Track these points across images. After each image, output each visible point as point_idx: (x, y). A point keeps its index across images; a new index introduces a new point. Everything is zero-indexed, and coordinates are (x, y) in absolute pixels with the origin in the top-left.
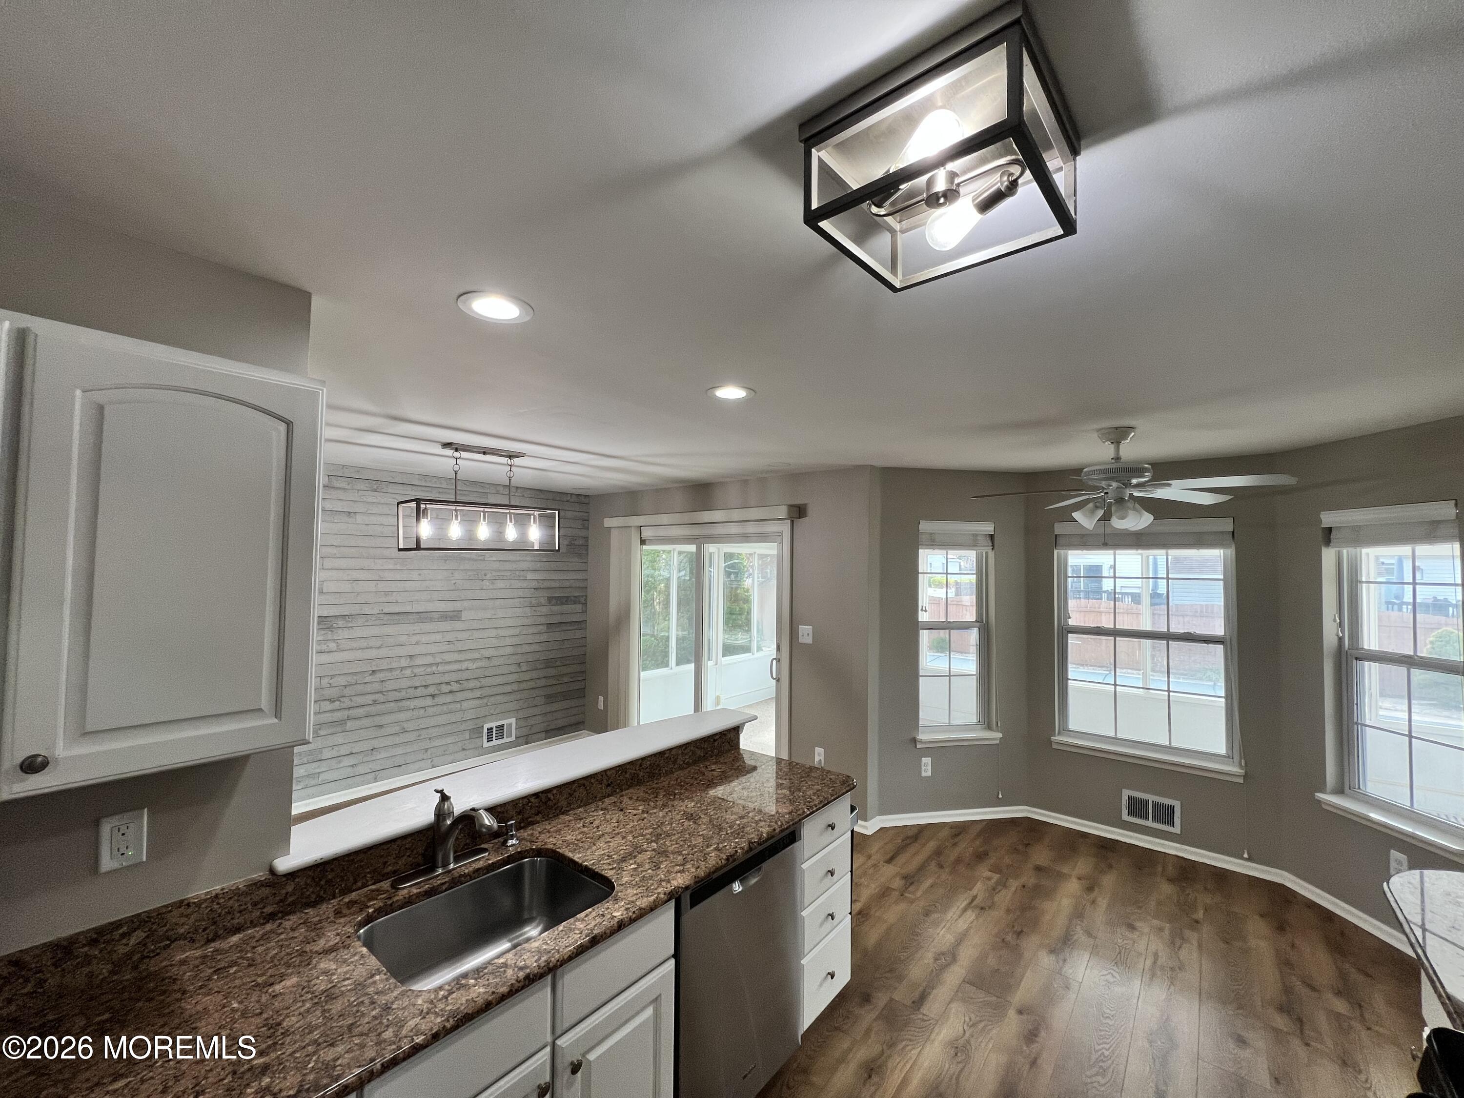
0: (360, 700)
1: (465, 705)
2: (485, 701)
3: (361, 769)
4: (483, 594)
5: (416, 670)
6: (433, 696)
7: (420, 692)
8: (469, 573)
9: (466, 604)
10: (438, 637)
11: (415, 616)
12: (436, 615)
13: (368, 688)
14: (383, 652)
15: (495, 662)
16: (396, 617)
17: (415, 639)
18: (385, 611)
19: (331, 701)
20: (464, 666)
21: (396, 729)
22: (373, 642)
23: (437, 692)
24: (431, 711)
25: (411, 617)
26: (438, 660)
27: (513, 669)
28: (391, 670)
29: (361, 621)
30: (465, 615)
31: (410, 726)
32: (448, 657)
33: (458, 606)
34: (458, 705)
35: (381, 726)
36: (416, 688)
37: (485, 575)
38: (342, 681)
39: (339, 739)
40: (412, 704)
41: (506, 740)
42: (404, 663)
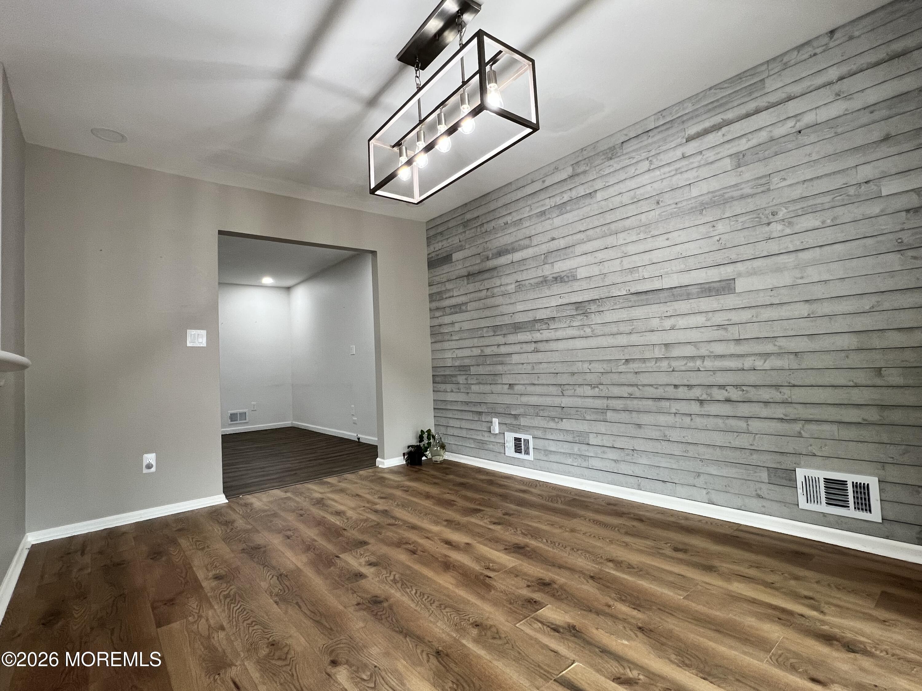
0: (616, 391)
1: (755, 425)
2: (797, 427)
3: (624, 468)
4: (773, 247)
5: (674, 364)
6: (701, 402)
7: (682, 392)
8: (741, 219)
9: (740, 267)
10: (700, 320)
11: (665, 294)
12: (694, 290)
13: (623, 379)
14: (635, 339)
15: (808, 362)
16: (644, 297)
17: (668, 323)
18: (633, 291)
19: (593, 386)
20: (748, 363)
21: (655, 434)
22: (624, 328)
23: (704, 397)
24: (699, 422)
25: (662, 295)
26: (703, 351)
27: (861, 378)
28: (644, 360)
29: (608, 305)
30: (740, 285)
31: (674, 435)
32: (719, 349)
33: (727, 272)
34: (742, 424)
35: (639, 426)
36: (676, 386)
37: (774, 214)
38: (598, 367)
39: (602, 427)
40: (675, 406)
41: (851, 512)
42: (658, 353)
